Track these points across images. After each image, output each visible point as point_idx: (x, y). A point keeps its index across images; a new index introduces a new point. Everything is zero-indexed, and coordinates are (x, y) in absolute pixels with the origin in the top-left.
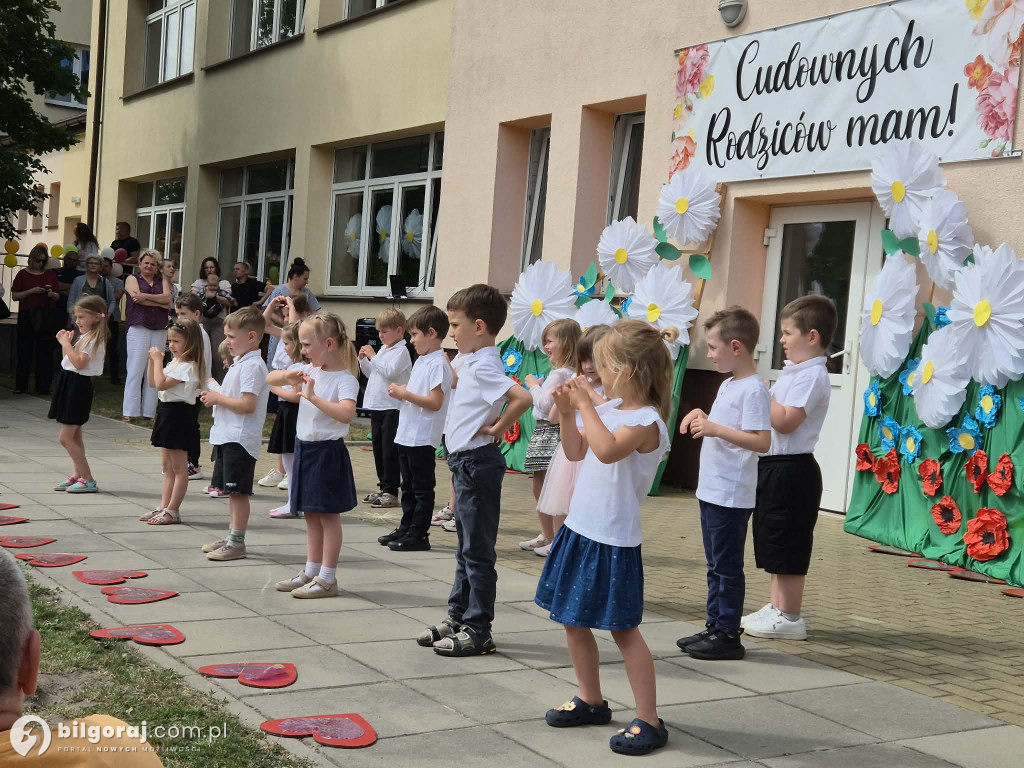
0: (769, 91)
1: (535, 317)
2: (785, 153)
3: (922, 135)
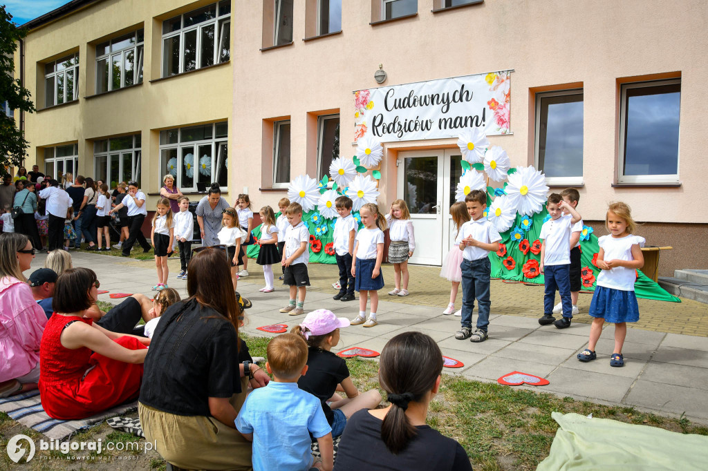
0: (401, 108)
1: (301, 198)
2: (410, 131)
3: (472, 126)
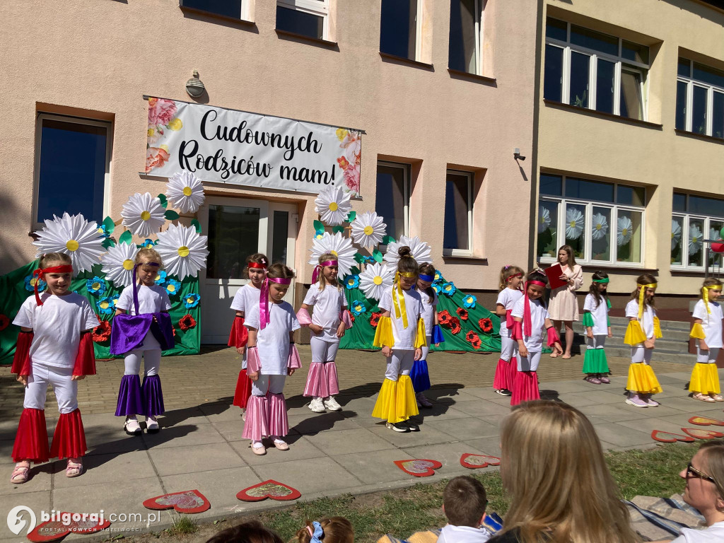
1: (71, 252)
3: (319, 182)
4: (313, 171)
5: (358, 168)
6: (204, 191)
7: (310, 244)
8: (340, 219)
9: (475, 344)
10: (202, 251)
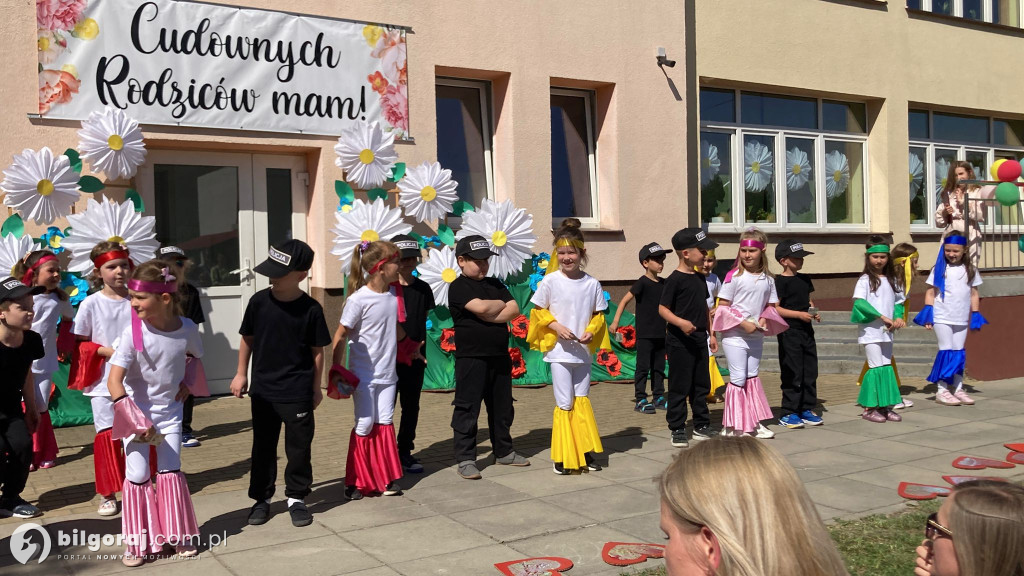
0: (177, 51)
2: (206, 108)
3: (340, 116)
4: (329, 98)
5: (404, 90)
6: (145, 140)
7: (331, 222)
8: (380, 176)
9: (612, 368)
10: (148, 242)
